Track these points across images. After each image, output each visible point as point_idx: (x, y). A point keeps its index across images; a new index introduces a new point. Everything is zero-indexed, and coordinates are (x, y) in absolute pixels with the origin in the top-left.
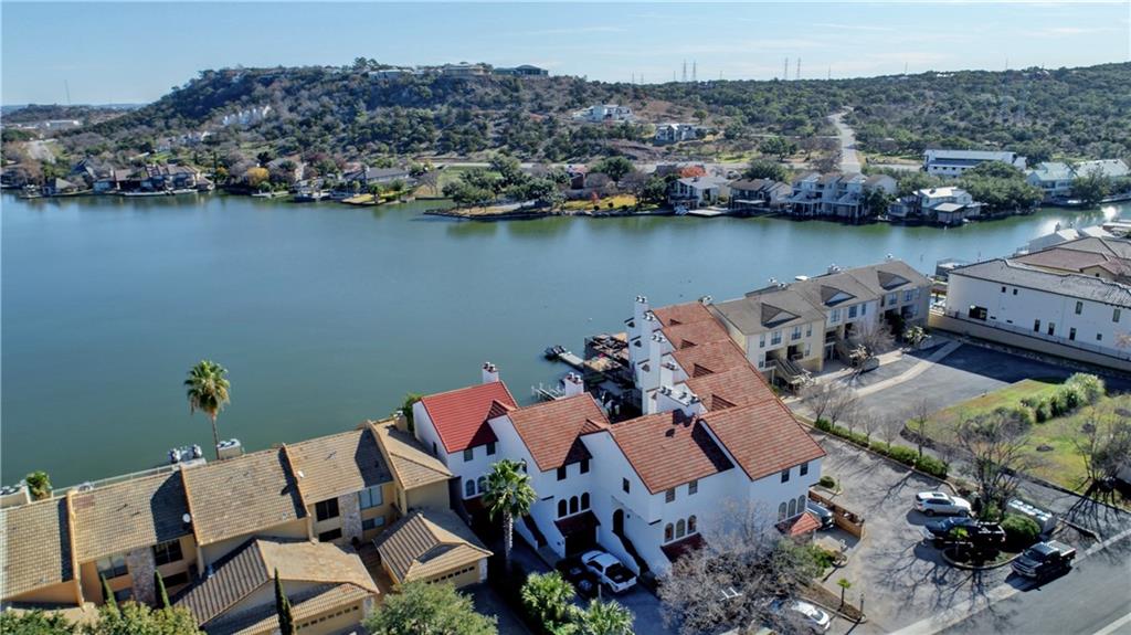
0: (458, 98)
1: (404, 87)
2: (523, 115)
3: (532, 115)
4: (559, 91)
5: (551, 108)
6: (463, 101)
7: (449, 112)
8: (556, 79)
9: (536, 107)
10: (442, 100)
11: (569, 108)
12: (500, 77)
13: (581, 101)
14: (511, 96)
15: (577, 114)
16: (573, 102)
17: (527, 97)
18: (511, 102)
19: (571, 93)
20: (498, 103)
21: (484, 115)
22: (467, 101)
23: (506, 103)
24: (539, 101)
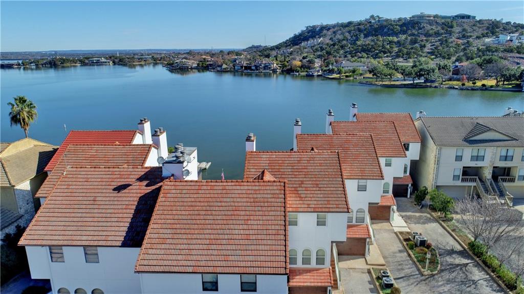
0: (414, 31)
1: (386, 26)
2: (450, 40)
3: (456, 40)
4: (479, 28)
5: (471, 36)
6: (416, 33)
7: (406, 39)
8: (480, 21)
9: (461, 36)
10: (404, 32)
11: (483, 37)
12: (443, 21)
13: (493, 33)
14: (447, 30)
15: (487, 40)
16: (487, 33)
17: (457, 31)
18: (445, 33)
19: (488, 28)
20: (437, 34)
21: (426, 40)
22: (418, 33)
23: (442, 34)
24: (464, 33)
